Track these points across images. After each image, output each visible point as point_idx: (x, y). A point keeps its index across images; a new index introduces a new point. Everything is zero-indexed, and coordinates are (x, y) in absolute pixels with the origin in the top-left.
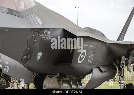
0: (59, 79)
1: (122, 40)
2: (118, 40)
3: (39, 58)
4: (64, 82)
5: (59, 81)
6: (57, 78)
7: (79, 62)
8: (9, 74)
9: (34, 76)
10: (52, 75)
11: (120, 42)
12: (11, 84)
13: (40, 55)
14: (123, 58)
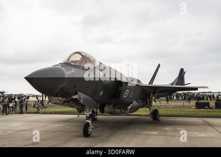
0: (114, 106)
1: (152, 84)
2: (149, 84)
3: (101, 94)
4: (117, 108)
5: (114, 108)
6: (113, 106)
7: (125, 97)
8: (84, 104)
9: (99, 105)
10: (109, 104)
11: (150, 85)
12: (85, 109)
13: (102, 92)
14: (151, 94)
